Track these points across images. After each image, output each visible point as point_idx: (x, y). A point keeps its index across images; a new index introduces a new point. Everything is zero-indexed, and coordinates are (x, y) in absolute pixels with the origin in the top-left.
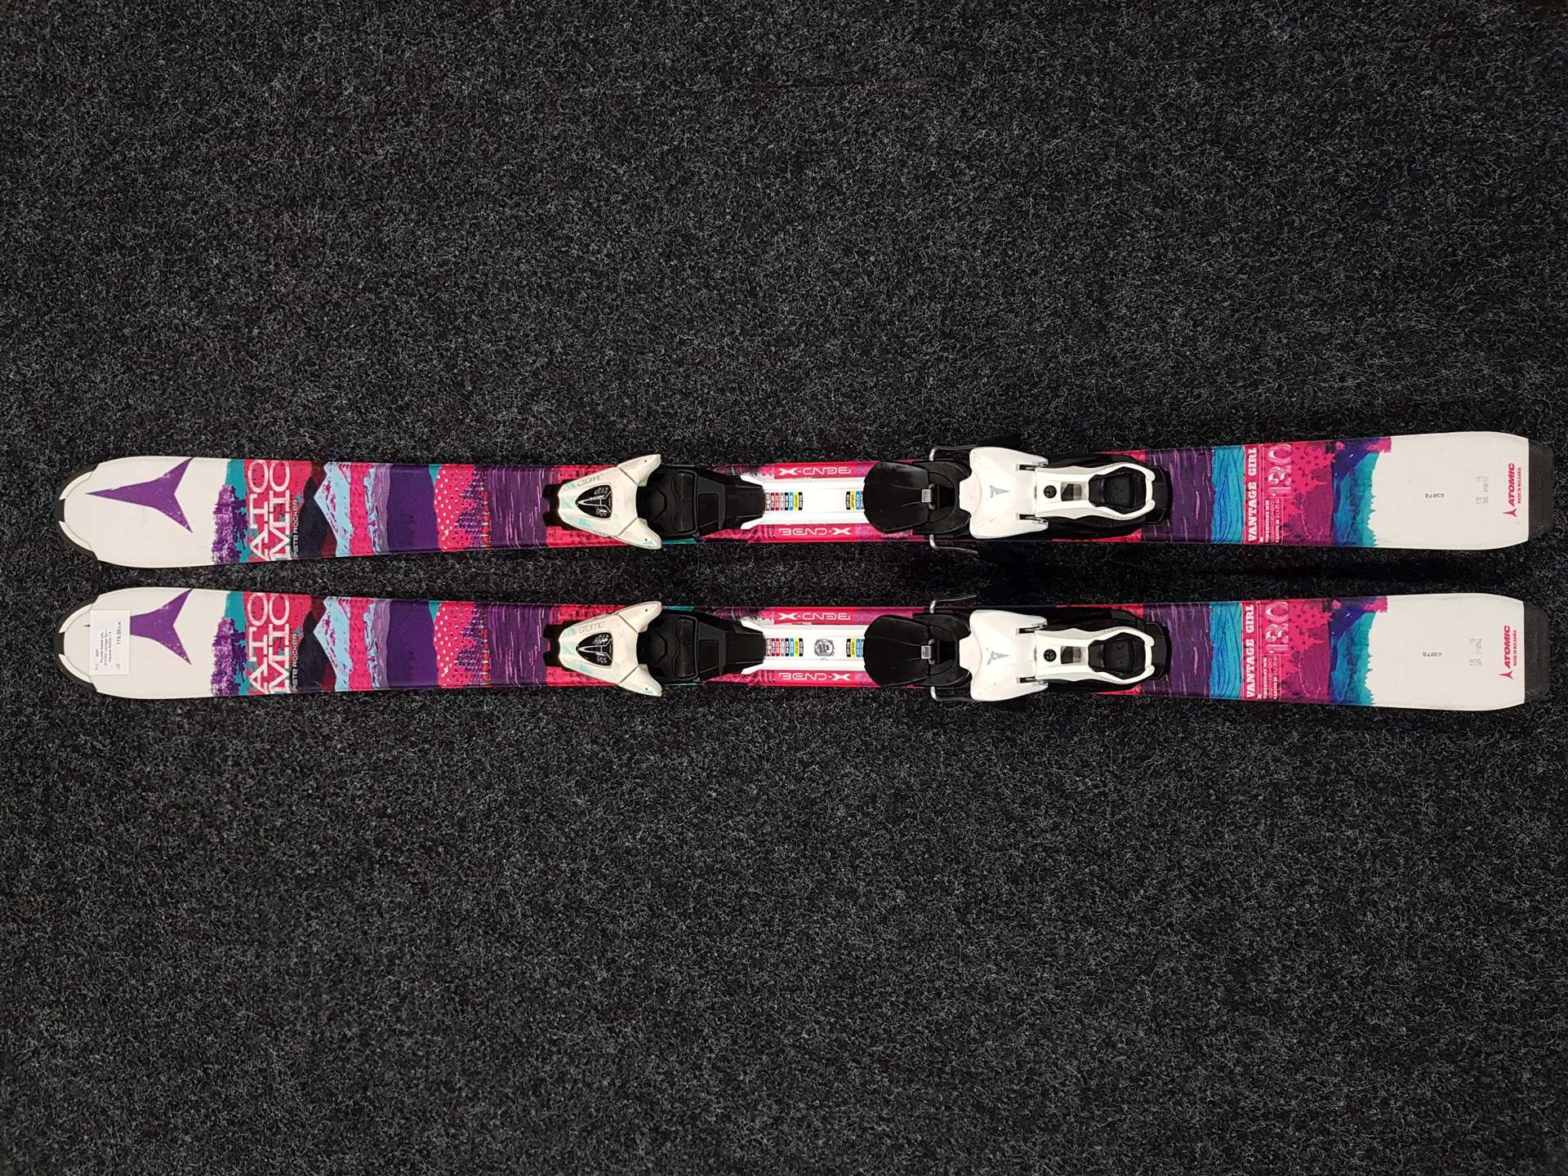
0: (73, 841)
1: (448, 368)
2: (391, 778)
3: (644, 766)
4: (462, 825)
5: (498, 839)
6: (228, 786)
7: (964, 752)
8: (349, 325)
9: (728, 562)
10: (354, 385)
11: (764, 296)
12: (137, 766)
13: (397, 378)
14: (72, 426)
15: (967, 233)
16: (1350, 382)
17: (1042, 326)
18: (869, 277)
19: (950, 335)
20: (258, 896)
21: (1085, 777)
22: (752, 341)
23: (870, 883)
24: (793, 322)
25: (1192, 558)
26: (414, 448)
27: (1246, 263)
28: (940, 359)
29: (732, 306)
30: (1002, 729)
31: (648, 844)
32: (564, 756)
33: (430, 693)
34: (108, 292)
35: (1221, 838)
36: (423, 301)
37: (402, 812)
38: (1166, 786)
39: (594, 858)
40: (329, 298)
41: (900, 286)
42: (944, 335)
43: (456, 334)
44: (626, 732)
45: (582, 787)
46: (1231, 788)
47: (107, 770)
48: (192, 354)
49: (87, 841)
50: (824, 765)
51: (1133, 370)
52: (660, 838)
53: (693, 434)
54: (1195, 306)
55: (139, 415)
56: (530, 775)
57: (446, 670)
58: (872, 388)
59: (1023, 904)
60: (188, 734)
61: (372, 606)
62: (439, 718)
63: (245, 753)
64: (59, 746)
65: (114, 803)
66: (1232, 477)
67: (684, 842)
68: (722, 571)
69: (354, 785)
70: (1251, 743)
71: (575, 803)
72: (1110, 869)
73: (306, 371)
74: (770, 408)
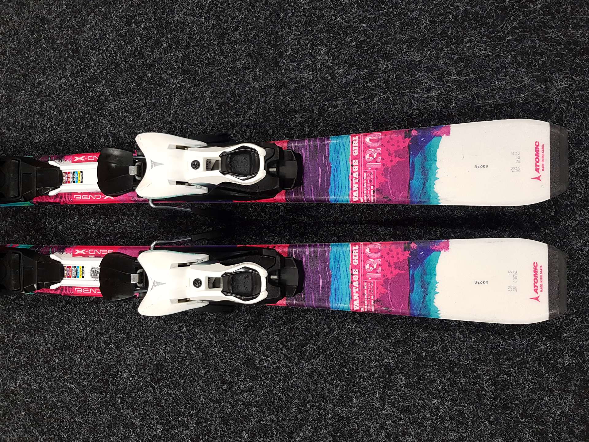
3: (21, 341)
7: (197, 339)
9: (64, 217)
11: (83, 53)
15: (197, 7)
16: (434, 93)
17: (240, 64)
18: (141, 37)
19: (187, 72)
21: (268, 356)
22: (76, 80)
23: (142, 420)
24: (98, 68)
25: (333, 213)
27: (366, 16)
28: (181, 87)
29: (66, 60)
30: (219, 324)
31: (23, 388)
35: (351, 401)
38: (317, 364)
41: (158, 42)
42: (184, 72)
44: (11, 320)
46: (357, 367)
50: (117, 345)
51: (295, 91)
54: (333, 46)
58: (142, 106)
59: (230, 438)
66: (342, 157)
67: (41, 388)
68: (60, 223)
70: (370, 337)
72: (282, 418)
74: (87, 121)
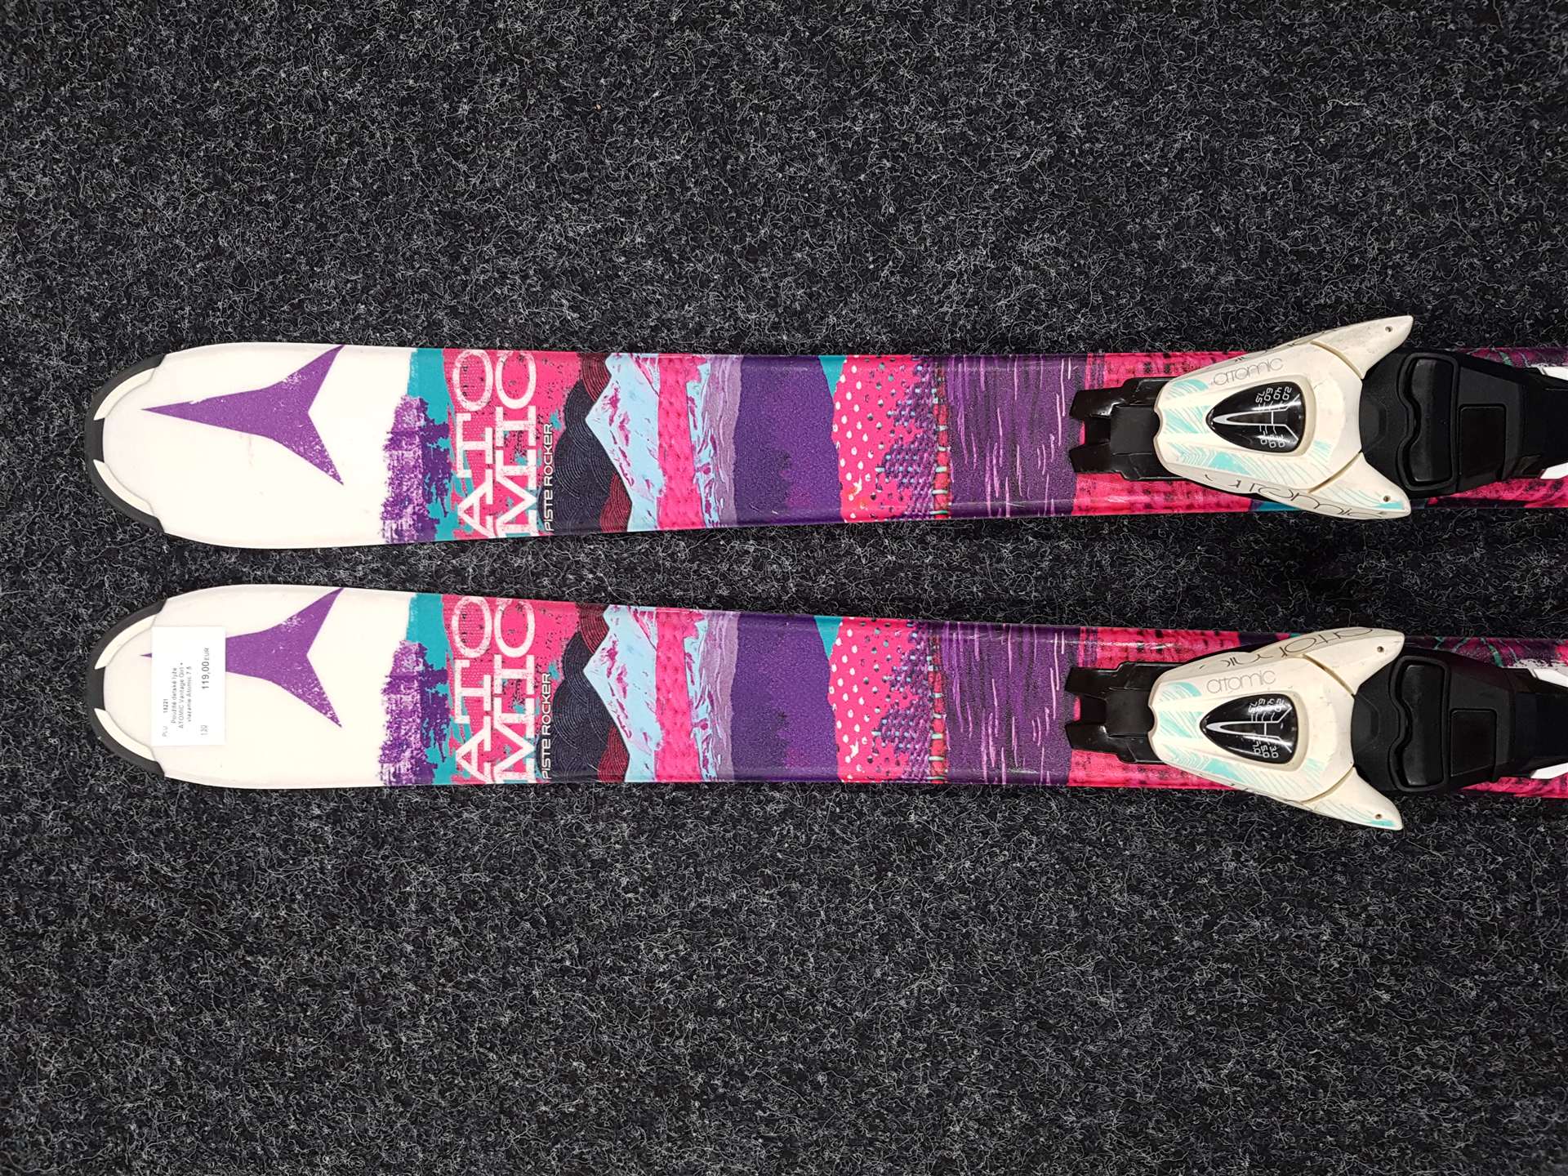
0: (117, 1038)
1: (848, 171)
2: (725, 942)
4: (864, 1034)
5: (937, 1065)
6: (409, 948)
8: (648, 92)
10: (658, 209)
12: (237, 908)
13: (744, 194)
14: (111, 288)
20: (466, 1149)
22: (1488, 110)
26: (775, 327)
29: (1448, 40)
31: (1248, 1086)
32: (1073, 914)
33: (803, 787)
34: (179, 41)
36: (799, 43)
37: (744, 1006)
39: (1132, 1108)
40: (610, 41)
43: (864, 105)
44: (1202, 872)
45: (1109, 974)
47: (181, 914)
48: (339, 152)
49: (143, 1039)
52: (1270, 1075)
53: (1358, 293)
55: (239, 266)
56: (1003, 947)
57: (855, 750)
60: (331, 851)
61: (702, 626)
62: (819, 835)
63: (441, 890)
64: (91, 869)
65: (192, 974)
67: (1320, 1084)
68: (1415, 565)
69: (654, 955)
71: (1094, 1004)
73: (563, 182)
74: (1526, 241)
